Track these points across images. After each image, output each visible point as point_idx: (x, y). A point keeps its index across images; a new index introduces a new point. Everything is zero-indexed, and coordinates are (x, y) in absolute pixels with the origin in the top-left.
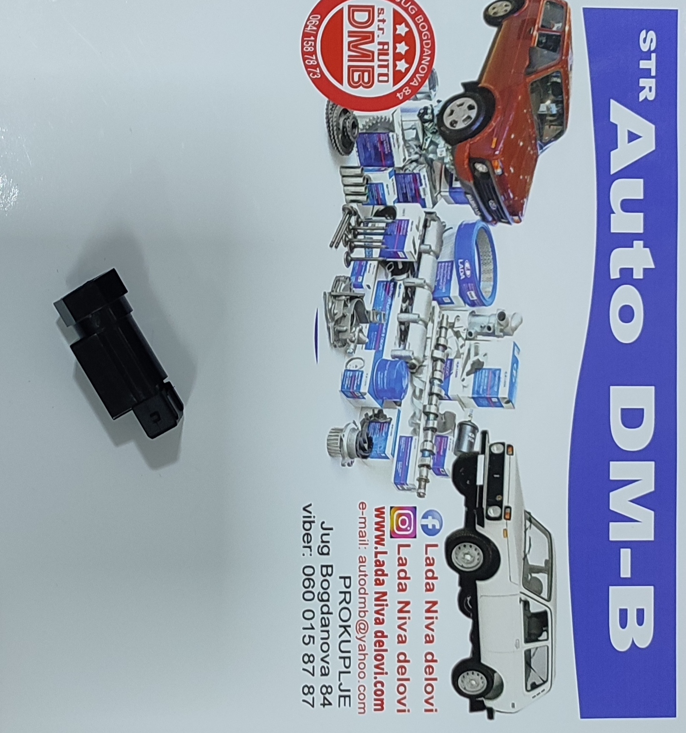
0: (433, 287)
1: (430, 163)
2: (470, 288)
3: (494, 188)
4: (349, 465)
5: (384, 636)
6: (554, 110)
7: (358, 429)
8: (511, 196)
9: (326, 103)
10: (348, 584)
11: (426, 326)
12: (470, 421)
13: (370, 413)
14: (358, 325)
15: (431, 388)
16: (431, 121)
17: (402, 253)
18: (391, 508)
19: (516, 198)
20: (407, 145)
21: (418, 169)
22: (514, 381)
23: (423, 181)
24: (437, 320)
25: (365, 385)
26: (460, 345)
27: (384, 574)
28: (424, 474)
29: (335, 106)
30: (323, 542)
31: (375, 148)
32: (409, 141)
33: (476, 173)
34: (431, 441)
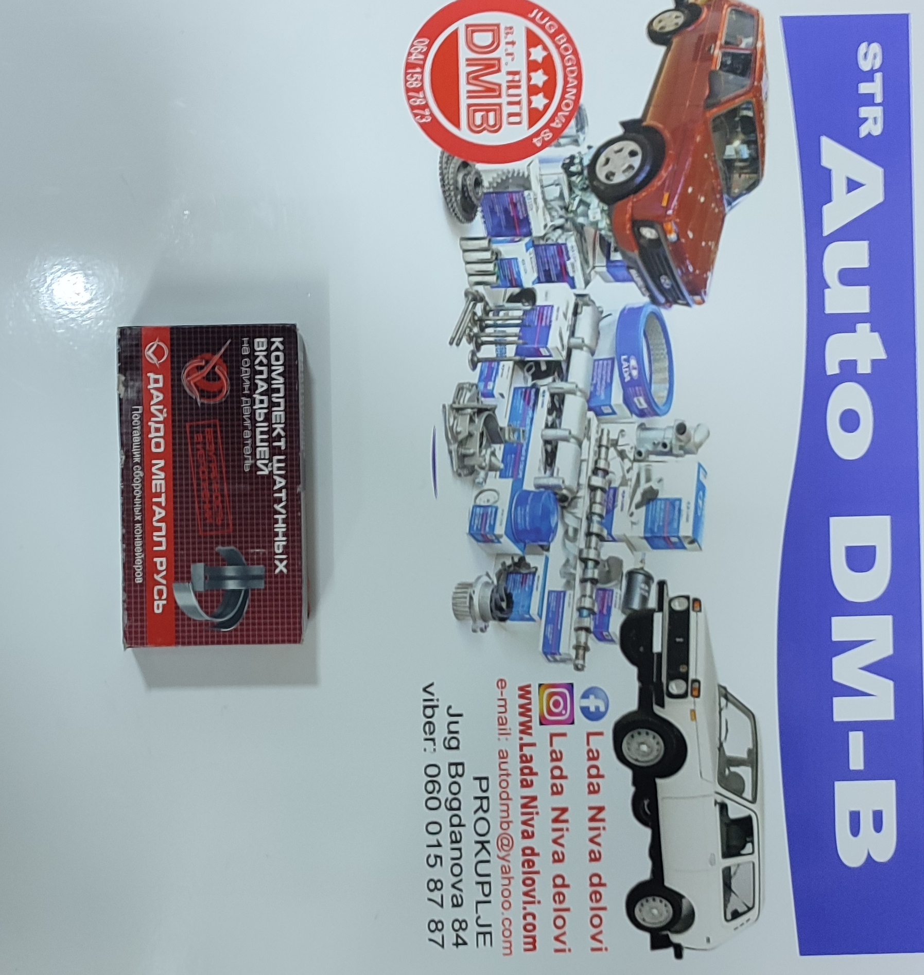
0: (589, 393)
1: (580, 230)
2: (638, 392)
3: (666, 259)
4: (482, 630)
5: (533, 853)
6: (745, 153)
7: (493, 582)
8: (691, 269)
9: (439, 154)
10: (484, 787)
11: (580, 444)
12: (642, 569)
13: (509, 562)
14: (490, 446)
15: (589, 527)
16: (580, 173)
17: (545, 349)
18: (540, 685)
19: (697, 272)
20: (549, 206)
21: (564, 237)
22: (699, 514)
23: (571, 254)
24: (594, 436)
25: (501, 525)
26: (626, 468)
27: (532, 773)
28: (583, 640)
29: (450, 158)
30: (450, 732)
31: (506, 211)
32: (551, 201)
33: (642, 241)
34: (591, 597)
